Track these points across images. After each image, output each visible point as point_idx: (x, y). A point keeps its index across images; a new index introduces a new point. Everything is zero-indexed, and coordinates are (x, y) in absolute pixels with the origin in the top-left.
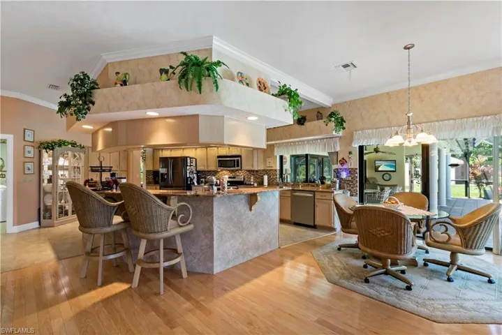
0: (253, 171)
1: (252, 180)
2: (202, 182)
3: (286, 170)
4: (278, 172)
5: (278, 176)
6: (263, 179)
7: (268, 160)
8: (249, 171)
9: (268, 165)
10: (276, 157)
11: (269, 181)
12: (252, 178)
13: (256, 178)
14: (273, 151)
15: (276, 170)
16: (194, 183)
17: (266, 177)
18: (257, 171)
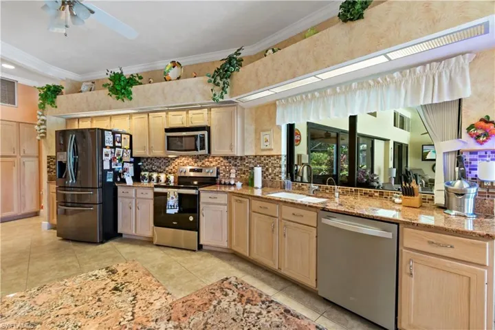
0: (235, 158)
1: (233, 176)
2: (144, 178)
3: (300, 156)
4: (284, 162)
5: (284, 169)
6: (253, 174)
7: (264, 136)
8: (226, 158)
9: (263, 147)
10: (279, 128)
11: (264, 177)
12: (233, 171)
13: (240, 172)
14: (272, 117)
15: (279, 157)
16: (123, 181)
17: (258, 171)
18: (242, 158)
